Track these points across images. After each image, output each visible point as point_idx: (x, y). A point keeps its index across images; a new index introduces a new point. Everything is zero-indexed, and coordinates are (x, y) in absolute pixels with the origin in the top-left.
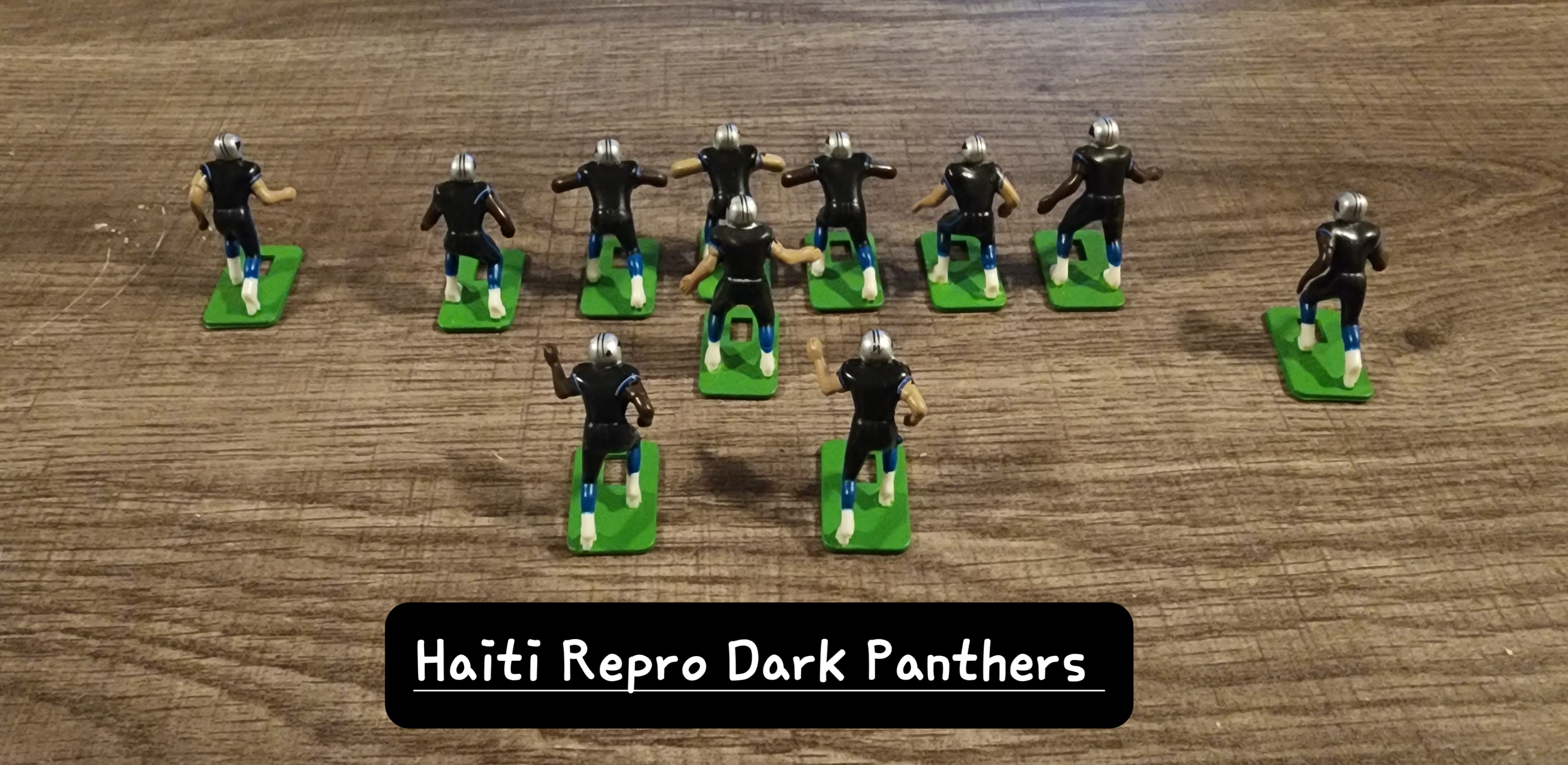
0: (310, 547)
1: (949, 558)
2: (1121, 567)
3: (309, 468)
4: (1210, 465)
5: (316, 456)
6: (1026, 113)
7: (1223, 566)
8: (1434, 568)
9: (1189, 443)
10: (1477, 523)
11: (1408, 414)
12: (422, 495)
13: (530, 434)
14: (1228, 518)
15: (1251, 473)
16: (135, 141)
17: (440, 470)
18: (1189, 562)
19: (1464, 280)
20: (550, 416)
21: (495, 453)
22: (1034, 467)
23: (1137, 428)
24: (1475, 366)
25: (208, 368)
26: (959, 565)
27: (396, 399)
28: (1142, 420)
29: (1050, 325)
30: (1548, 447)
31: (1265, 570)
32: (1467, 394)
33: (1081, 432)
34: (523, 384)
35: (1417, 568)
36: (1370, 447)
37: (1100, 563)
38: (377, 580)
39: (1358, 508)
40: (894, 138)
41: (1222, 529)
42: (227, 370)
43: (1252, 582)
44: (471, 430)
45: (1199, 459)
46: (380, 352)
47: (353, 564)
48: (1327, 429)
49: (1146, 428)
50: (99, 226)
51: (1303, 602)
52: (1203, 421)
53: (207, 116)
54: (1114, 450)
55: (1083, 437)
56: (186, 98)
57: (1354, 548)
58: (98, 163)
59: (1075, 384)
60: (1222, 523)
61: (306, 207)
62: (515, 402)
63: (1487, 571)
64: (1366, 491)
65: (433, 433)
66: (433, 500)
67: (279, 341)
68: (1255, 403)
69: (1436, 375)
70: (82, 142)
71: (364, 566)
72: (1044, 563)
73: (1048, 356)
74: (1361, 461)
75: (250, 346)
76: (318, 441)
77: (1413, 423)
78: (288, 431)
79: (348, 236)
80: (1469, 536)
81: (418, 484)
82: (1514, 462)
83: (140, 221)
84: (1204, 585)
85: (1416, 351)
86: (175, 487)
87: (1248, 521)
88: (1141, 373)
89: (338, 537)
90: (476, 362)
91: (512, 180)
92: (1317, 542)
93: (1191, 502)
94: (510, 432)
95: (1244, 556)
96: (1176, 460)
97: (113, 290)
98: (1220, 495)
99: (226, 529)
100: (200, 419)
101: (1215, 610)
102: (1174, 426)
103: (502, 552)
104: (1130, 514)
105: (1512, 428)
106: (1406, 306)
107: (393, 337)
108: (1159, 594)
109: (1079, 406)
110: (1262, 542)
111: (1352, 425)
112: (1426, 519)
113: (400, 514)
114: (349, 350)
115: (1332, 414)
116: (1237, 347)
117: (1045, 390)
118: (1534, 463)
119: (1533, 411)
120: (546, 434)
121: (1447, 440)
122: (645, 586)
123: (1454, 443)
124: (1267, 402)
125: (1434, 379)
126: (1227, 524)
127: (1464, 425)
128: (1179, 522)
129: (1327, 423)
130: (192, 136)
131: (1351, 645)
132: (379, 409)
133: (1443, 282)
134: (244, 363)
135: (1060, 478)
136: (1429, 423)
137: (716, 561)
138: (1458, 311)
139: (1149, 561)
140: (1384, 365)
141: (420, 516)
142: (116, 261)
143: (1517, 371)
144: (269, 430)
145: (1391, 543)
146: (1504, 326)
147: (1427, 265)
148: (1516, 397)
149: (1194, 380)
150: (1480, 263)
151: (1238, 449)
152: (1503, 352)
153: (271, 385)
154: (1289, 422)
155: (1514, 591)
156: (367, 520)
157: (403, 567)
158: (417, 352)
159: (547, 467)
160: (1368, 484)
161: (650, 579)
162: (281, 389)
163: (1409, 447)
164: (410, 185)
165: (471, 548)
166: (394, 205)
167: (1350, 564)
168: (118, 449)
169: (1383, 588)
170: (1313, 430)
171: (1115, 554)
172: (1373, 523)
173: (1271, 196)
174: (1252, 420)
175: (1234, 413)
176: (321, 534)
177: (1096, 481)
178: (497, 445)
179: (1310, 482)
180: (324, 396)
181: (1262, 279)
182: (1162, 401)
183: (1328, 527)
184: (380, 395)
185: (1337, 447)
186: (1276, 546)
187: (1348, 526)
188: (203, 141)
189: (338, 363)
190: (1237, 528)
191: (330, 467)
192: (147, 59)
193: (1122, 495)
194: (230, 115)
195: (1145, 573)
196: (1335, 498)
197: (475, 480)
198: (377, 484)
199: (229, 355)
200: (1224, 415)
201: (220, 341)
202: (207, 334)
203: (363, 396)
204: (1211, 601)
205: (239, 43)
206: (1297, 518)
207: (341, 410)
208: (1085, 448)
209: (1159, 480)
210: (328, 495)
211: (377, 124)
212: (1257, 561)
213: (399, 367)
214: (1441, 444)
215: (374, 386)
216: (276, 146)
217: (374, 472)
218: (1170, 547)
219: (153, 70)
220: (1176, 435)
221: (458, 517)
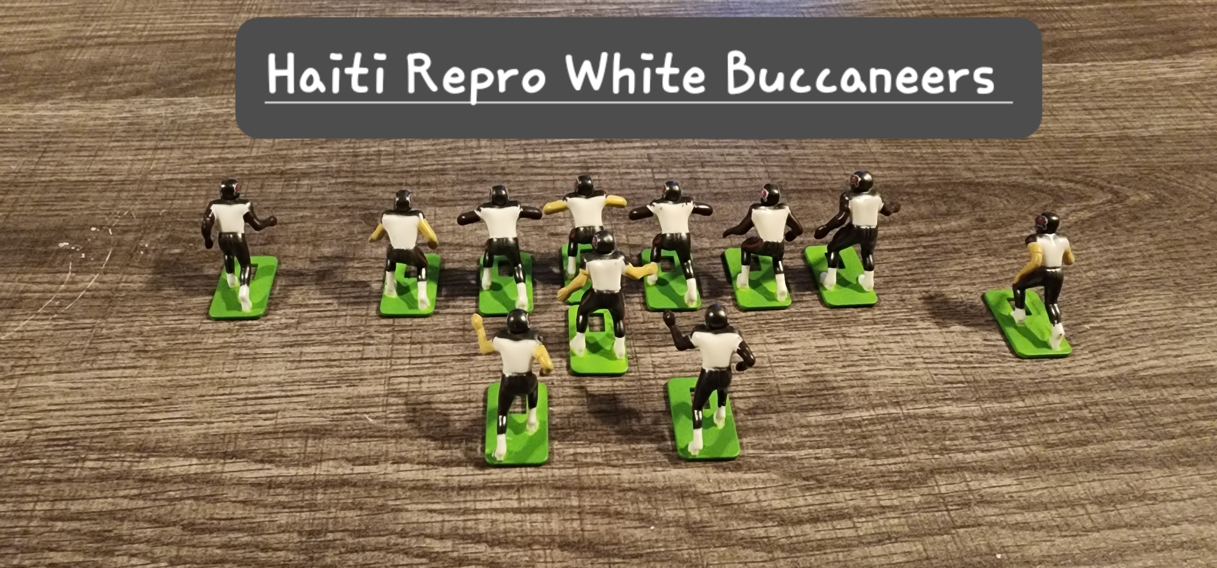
0: (231, 493)
1: (702, 488)
2: (823, 491)
3: (228, 431)
4: (882, 412)
5: (234, 422)
6: (737, 147)
7: (895, 488)
8: (1043, 485)
9: (866, 395)
10: (1070, 451)
11: (1017, 370)
12: (313, 450)
13: (391, 400)
14: (897, 452)
15: (910, 417)
16: (87, 178)
17: (326, 430)
18: (871, 486)
20: (405, 386)
21: (366, 416)
22: (758, 417)
23: (829, 385)
25: (149, 354)
26: (709, 493)
27: (291, 376)
28: (832, 378)
30: (1115, 392)
31: (925, 491)
33: (789, 389)
34: (384, 361)
35: (1031, 485)
36: (992, 395)
37: (809, 489)
38: (283, 518)
39: (988, 442)
40: (645, 167)
41: (892, 460)
42: (163, 355)
43: (917, 499)
44: (348, 398)
45: (874, 407)
46: (277, 339)
47: (265, 506)
48: (962, 382)
49: (835, 384)
50: (61, 245)
51: (953, 514)
52: (875, 379)
53: (140, 157)
54: (813, 401)
55: (791, 393)
56: (124, 144)
57: (986, 472)
58: (59, 195)
59: (783, 353)
60: (892, 456)
62: (379, 376)
63: (1079, 486)
64: (991, 428)
65: (320, 402)
66: (322, 453)
67: (202, 332)
68: (910, 364)
70: (47, 179)
71: (273, 507)
72: (769, 490)
73: (763, 332)
74: (986, 405)
75: (180, 337)
76: (235, 410)
77: (1021, 376)
78: (212, 402)
80: (1064, 460)
81: (310, 442)
82: (1092, 404)
83: (93, 241)
84: (883, 503)
86: (127, 449)
87: (911, 453)
88: (828, 342)
89: (252, 485)
90: (349, 345)
91: (369, 204)
93: (870, 440)
94: (377, 399)
95: (910, 480)
96: (858, 408)
97: (75, 294)
98: (890, 434)
99: (167, 482)
100: (145, 395)
101: (892, 521)
102: (855, 383)
103: (375, 493)
104: (829, 450)
105: (1089, 379)
107: (287, 327)
108: (851, 511)
109: (786, 369)
110: (922, 470)
111: (978, 378)
112: (1034, 448)
113: (297, 465)
114: (254, 338)
115: (965, 371)
116: (895, 322)
117: (762, 357)
118: (1106, 404)
119: (1103, 365)
120: (403, 400)
121: (1046, 388)
122: (481, 516)
123: (1050, 391)
124: (918, 363)
126: (897, 456)
128: (863, 456)
129: (961, 378)
130: (130, 172)
131: (989, 545)
132: (279, 383)
134: (175, 350)
135: (776, 425)
136: (1032, 376)
137: (533, 495)
139: (843, 486)
141: (313, 467)
142: (76, 272)
143: (1090, 335)
144: (198, 402)
145: (1011, 467)
148: (1090, 355)
149: (867, 347)
151: (901, 399)
153: (197, 367)
154: (935, 378)
155: (1098, 501)
156: (274, 471)
157: (302, 507)
158: (305, 338)
159: (406, 425)
160: (992, 423)
161: (485, 511)
162: (205, 369)
163: (1019, 394)
164: (295, 208)
165: (352, 491)
167: (984, 485)
168: (83, 420)
169: (1007, 502)
170: (952, 383)
171: (818, 481)
172: (998, 452)
173: (912, 208)
174: (909, 377)
175: (896, 372)
176: (240, 483)
177: (802, 426)
178: (368, 410)
179: (952, 423)
180: (237, 374)
181: (910, 270)
182: (845, 364)
183: (967, 456)
184: (279, 372)
185: (970, 395)
186: (931, 472)
187: (980, 455)
188: (138, 177)
189: (247, 348)
190: (903, 459)
191: (244, 429)
192: (93, 114)
193: (820, 436)
194: (157, 157)
195: (841, 494)
196: (970, 434)
197: (352, 437)
198: (280, 441)
199: (164, 344)
200: (889, 373)
201: (157, 333)
202: (148, 328)
203: (266, 373)
204: (888, 515)
205: (162, 101)
206: (945, 450)
207: (250, 385)
208: (793, 401)
209: (847, 424)
210: (243, 452)
211: (267, 162)
212: (919, 483)
213: (292, 350)
214: (1041, 391)
215: (274, 365)
216: (193, 180)
217: (277, 433)
218: (858, 475)
219: (98, 122)
220: (856, 389)
221: (341, 466)
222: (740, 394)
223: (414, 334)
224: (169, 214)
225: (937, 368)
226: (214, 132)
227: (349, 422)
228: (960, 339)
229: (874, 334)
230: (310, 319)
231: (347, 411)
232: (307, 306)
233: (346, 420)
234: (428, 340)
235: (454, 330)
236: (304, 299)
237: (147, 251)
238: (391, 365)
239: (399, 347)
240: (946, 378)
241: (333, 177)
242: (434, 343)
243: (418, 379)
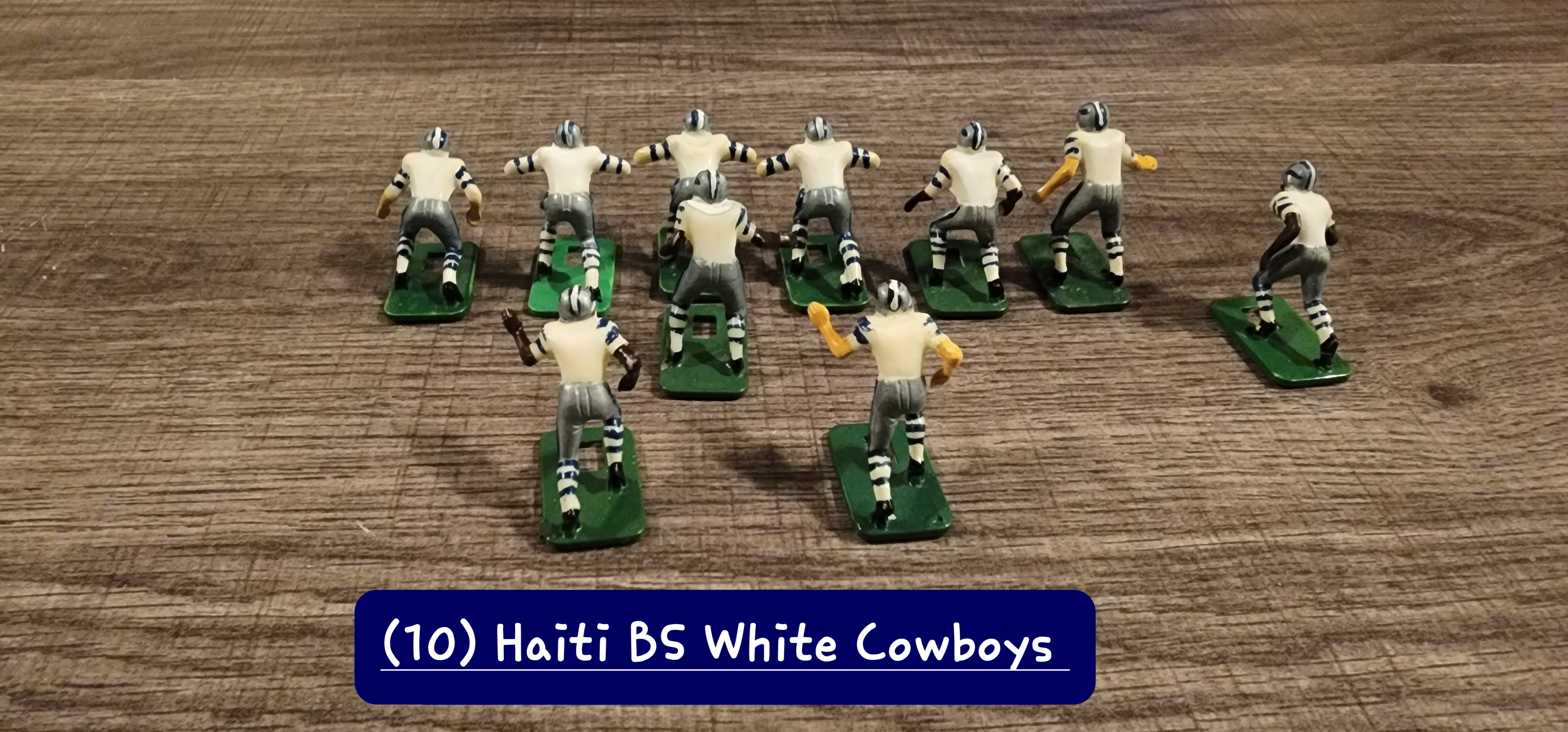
0: (107, 643)
2: (1137, 665)
3: (124, 542)
4: (1230, 539)
5: (136, 528)
7: (1264, 664)
8: (1523, 665)
9: (1201, 512)
10: (1561, 610)
11: (1451, 479)
12: (262, 575)
13: (405, 500)
14: (1261, 604)
15: (1279, 548)
17: (289, 545)
18: (1222, 659)
19: (1483, 331)
21: (360, 524)
22: (1019, 541)
23: (1137, 495)
24: (1516, 424)
25: (21, 422)
27: (246, 459)
28: (1141, 484)
29: (1023, 376)
31: (1317, 669)
32: (1514, 456)
33: (1072, 499)
34: (401, 441)
35: (1502, 665)
36: (1415, 517)
38: (190, 686)
39: (1416, 590)
41: (1254, 618)
42: (43, 424)
43: (1304, 683)
44: (333, 496)
45: (1215, 531)
46: (231, 405)
47: (162, 666)
48: (1360, 496)
49: (1148, 494)
52: (1214, 487)
53: (73, 152)
54: (1112, 520)
55: (1073, 505)
56: (53, 134)
57: (1420, 641)
59: (1059, 444)
60: (1254, 610)
61: (169, 246)
62: (391, 462)
64: (1420, 570)
65: (286, 500)
66: (276, 581)
67: (112, 392)
68: (1271, 465)
69: (1473, 434)
71: (175, 667)
73: (1024, 412)
74: (1407, 533)
75: (77, 397)
76: (140, 509)
77: (1460, 490)
78: (107, 497)
79: (213, 276)
80: (1555, 625)
81: (259, 563)
84: (1244, 689)
85: (1445, 407)
87: (1286, 607)
88: (1133, 430)
89: (148, 630)
90: (348, 416)
92: (1372, 633)
93: (1214, 583)
94: (381, 499)
95: (1288, 651)
96: (1189, 532)
98: (1247, 575)
101: (1262, 721)
102: (1180, 492)
104: (1142, 598)
106: (1424, 358)
107: (252, 387)
108: (1191, 702)
109: (1065, 469)
110: (1308, 634)
111: (1387, 490)
112: (1498, 603)
113: (231, 599)
114: (195, 401)
115: (1364, 479)
116: (1239, 403)
117: (1024, 449)
120: (426, 501)
121: (1504, 509)
123: (1511, 512)
124: (1285, 465)
125: (1471, 439)
126: (1262, 610)
127: (1518, 491)
128: (1202, 608)
129: (1360, 489)
130: (53, 171)
132: (222, 470)
133: (1458, 333)
134: (65, 417)
135: (1052, 555)
136: (1478, 489)
138: (1483, 364)
139: (1173, 658)
140: (1411, 422)
141: (258, 603)
144: (84, 496)
145: (1463, 633)
146: (1538, 381)
147: (1438, 315)
149: (1197, 439)
150: (1494, 313)
151: (1260, 519)
152: (1542, 409)
153: (95, 442)
154: (1315, 488)
156: (190, 608)
157: (227, 669)
158: (279, 404)
159: (424, 541)
160: (1421, 561)
162: (106, 447)
163: (1461, 517)
164: (295, 223)
165: (318, 643)
166: (271, 245)
167: (1419, 661)
169: (1465, 692)
170: (1344, 497)
171: (1130, 648)
172: (1437, 609)
174: (1270, 485)
175: (1248, 477)
176: (127, 625)
177: (1095, 558)
178: (364, 514)
179: (1352, 559)
180: (158, 455)
182: (1162, 463)
183: (1383, 613)
184: (226, 453)
185: (1377, 517)
186: (1326, 637)
187: (1408, 612)
188: (65, 177)
189: (180, 416)
190: (1274, 615)
191: (151, 540)
192: (18, 97)
193: (1129, 574)
194: (98, 152)
195: (1169, 672)
196: (1385, 578)
197: (332, 556)
198: (207, 561)
199: (49, 407)
200: (1237, 479)
201: (40, 391)
202: (27, 383)
203: (206, 455)
204: (1256, 709)
205: (123, 83)
206: (1343, 603)
207: (174, 472)
208: (1079, 517)
209: (1171, 556)
210: (143, 576)
211: (264, 162)
212: (1305, 657)
213: (254, 421)
214: (1497, 513)
215: (220, 443)
216: (145, 183)
217: (206, 546)
218: (1196, 640)
219: (23, 107)
220: (1184, 503)
221: (305, 603)
222: (990, 505)
223: (456, 402)
224: (97, 226)
225: (1316, 473)
226: (190, 123)
227: (329, 533)
228: (1350, 430)
229: (1208, 419)
230: (291, 376)
231: (330, 515)
232: (289, 357)
233: (325, 529)
234: (477, 411)
235: (521, 397)
236: (286, 348)
237: (52, 275)
238: (412, 446)
239: (429, 420)
240: (1333, 489)
241: (359, 183)
242: (487, 415)
243: (453, 469)
